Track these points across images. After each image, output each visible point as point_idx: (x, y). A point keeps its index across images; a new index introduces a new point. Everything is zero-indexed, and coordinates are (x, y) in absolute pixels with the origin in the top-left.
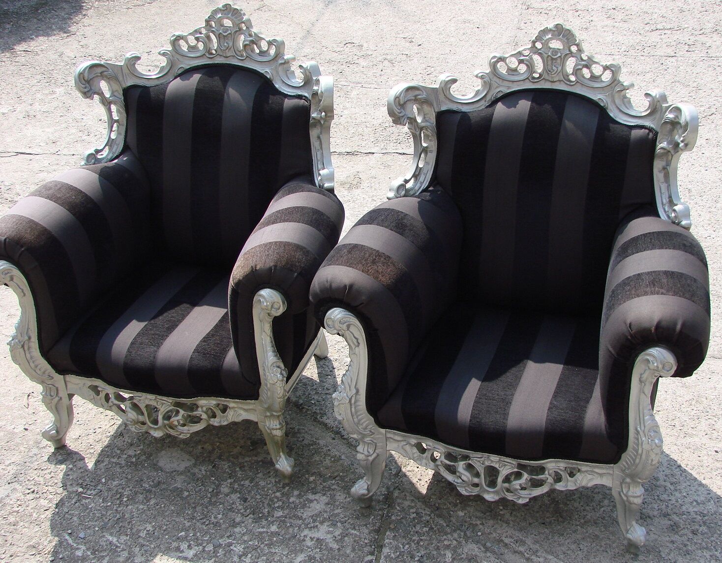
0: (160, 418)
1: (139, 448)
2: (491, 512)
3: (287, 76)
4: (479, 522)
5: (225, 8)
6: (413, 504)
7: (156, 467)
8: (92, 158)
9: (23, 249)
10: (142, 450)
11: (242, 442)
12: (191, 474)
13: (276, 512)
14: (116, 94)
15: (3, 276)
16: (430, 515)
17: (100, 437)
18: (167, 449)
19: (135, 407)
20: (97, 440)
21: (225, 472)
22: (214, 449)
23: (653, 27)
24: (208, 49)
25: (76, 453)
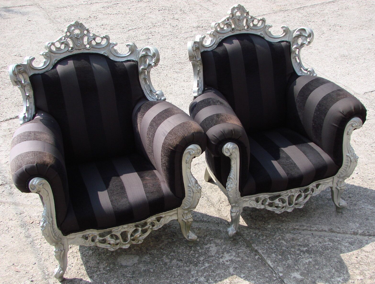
1: (104, 263)
3: (116, 53)
4: (280, 226)
5: (76, 24)
6: (249, 231)
7: (123, 266)
8: (25, 118)
9: (48, 167)
10: (107, 263)
13: (200, 258)
14: (26, 81)
15: (39, 186)
16: (260, 232)
18: (119, 257)
20: (78, 269)
21: (158, 254)
24: (69, 47)
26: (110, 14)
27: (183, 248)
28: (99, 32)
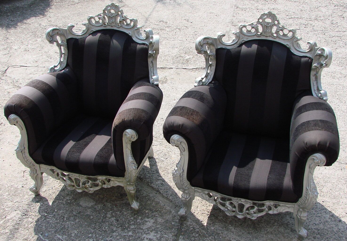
0: (81, 184)
1: (72, 196)
2: (226, 227)
3: (138, 35)
4: (220, 232)
5: (112, 5)
6: (191, 224)
7: (79, 205)
8: (53, 70)
9: (22, 109)
10: (73, 197)
11: (116, 194)
12: (94, 208)
13: (131, 226)
14: (63, 42)
15: (13, 121)
16: (199, 229)
17: (54, 191)
18: (84, 197)
19: (70, 179)
20: (53, 192)
21: (108, 208)
22: (104, 198)
23: (290, 17)
24: (104, 22)
25: (44, 198)
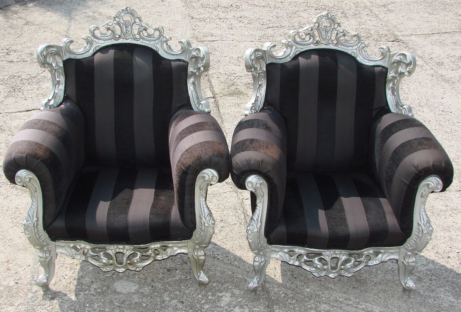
0: (125, 259)
5: (126, 10)
7: (116, 293)
8: (48, 105)
9: (39, 161)
10: (101, 284)
13: (204, 306)
14: (58, 64)
19: (107, 255)
20: (69, 283)
24: (116, 34)
25: (59, 292)
26: (256, 5)
27: (192, 289)
28: (232, 25)
